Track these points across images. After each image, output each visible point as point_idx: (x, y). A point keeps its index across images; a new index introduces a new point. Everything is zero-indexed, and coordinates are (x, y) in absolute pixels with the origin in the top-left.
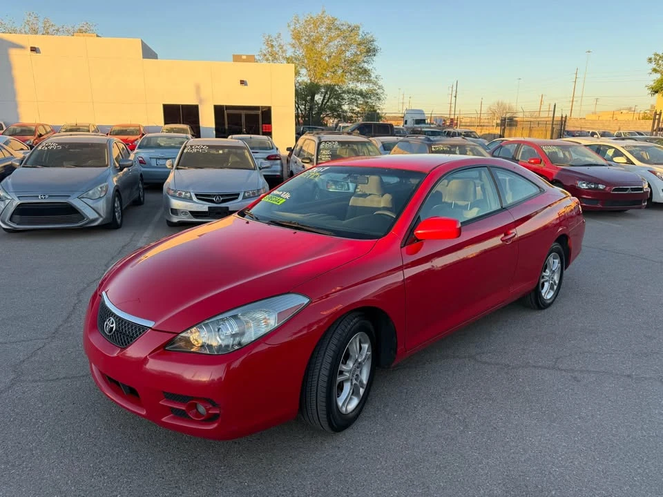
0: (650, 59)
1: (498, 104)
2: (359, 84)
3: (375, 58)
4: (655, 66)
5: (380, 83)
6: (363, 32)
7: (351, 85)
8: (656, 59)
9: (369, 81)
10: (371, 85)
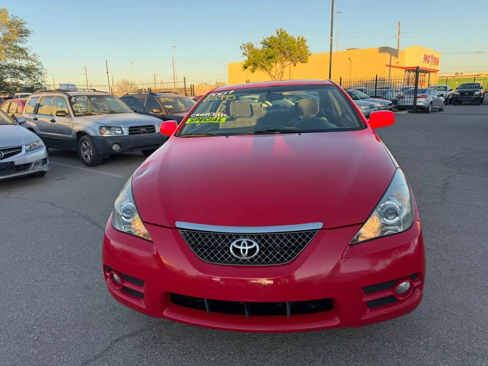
0: (241, 47)
1: (123, 81)
2: (17, 61)
3: (28, 38)
4: (244, 51)
5: (39, 60)
6: (12, 15)
7: (10, 61)
8: (244, 47)
9: (27, 58)
10: (30, 62)
